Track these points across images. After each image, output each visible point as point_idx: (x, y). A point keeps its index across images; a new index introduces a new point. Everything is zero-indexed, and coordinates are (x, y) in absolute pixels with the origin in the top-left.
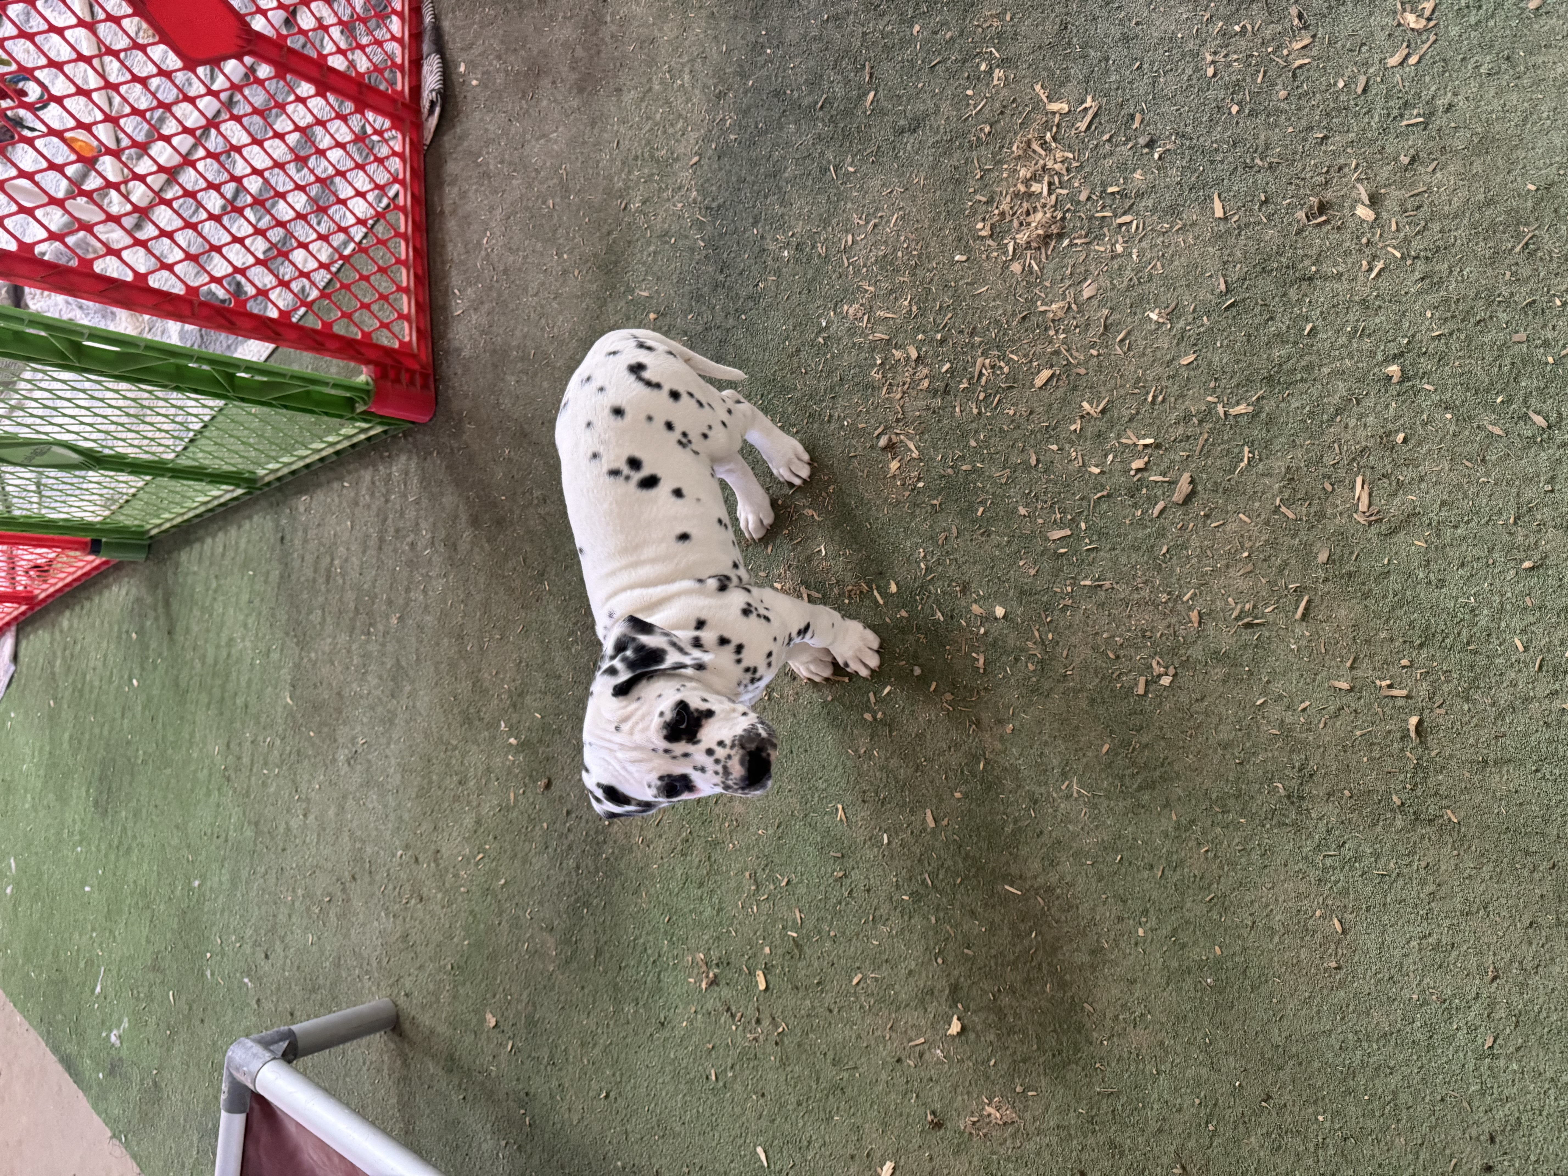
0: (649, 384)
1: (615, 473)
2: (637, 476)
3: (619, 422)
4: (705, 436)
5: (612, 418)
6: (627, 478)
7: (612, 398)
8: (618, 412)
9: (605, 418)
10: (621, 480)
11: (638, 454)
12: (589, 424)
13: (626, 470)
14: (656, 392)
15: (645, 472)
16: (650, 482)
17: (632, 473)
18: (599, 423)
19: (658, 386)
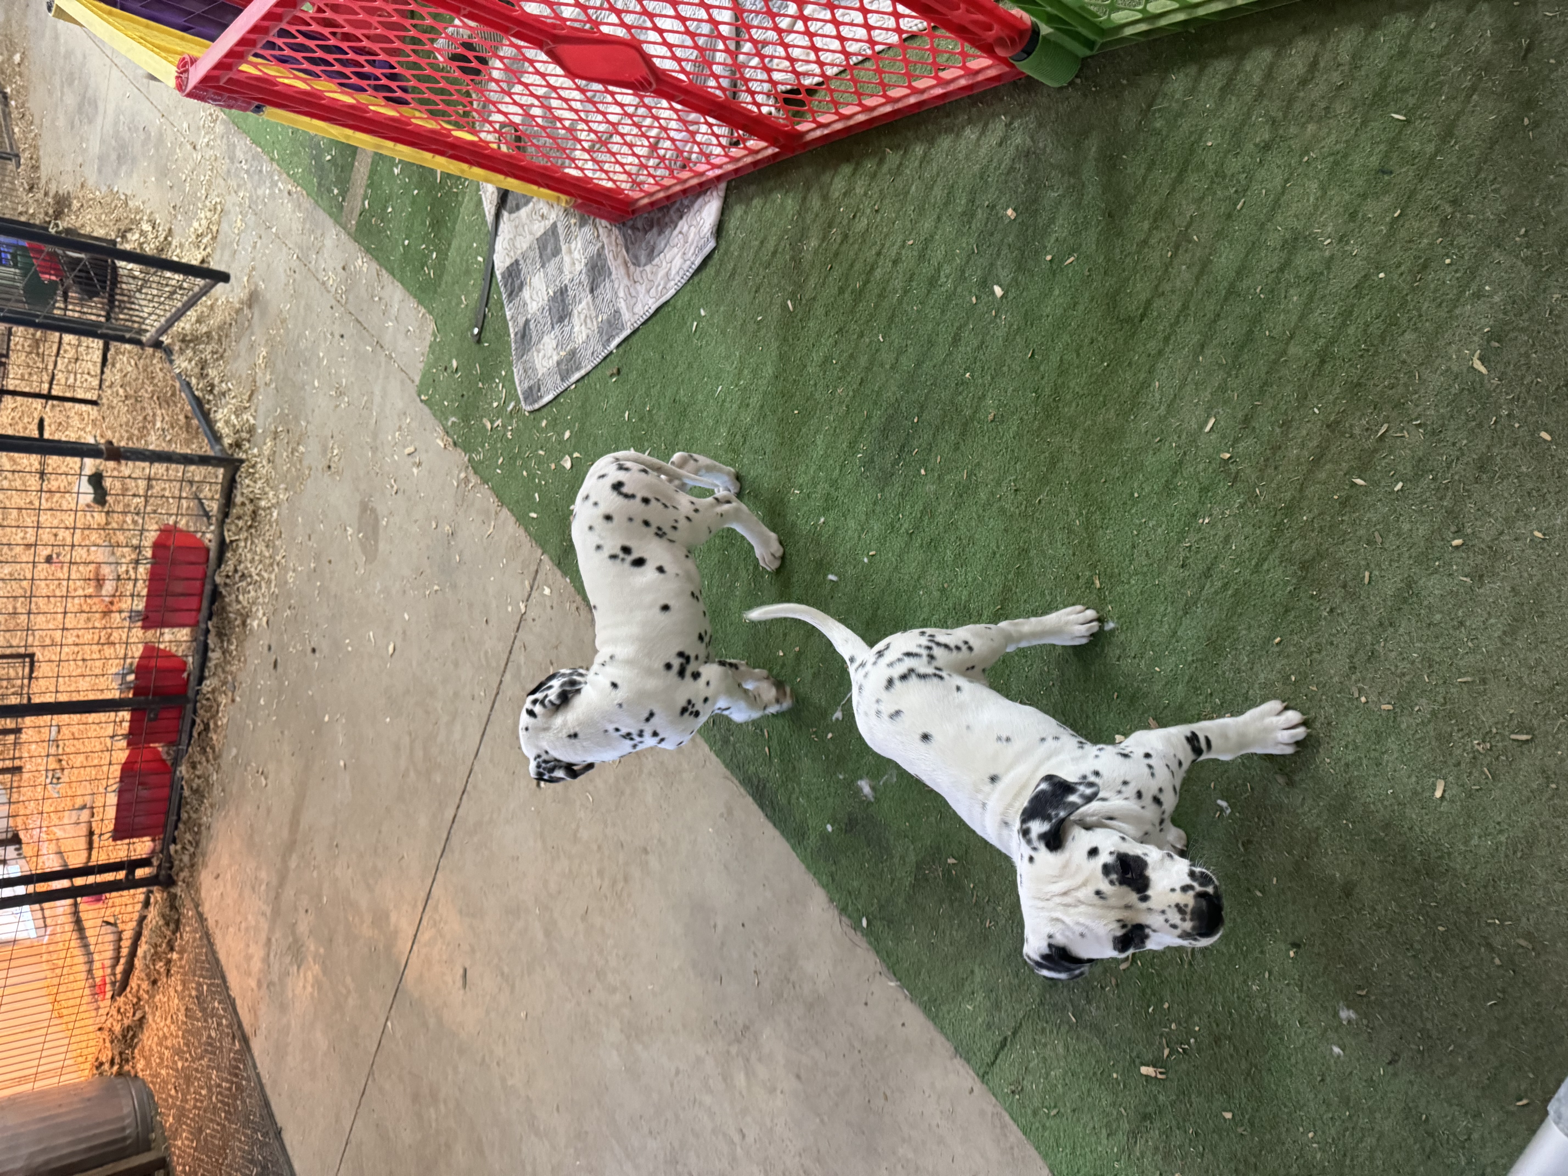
0: (626, 496)
1: (613, 557)
2: (630, 558)
3: (610, 525)
4: (675, 528)
5: (605, 522)
6: (623, 560)
7: (603, 509)
8: (608, 518)
9: (599, 523)
10: (618, 561)
11: (627, 543)
12: (591, 528)
13: (621, 555)
14: (632, 501)
15: (635, 555)
16: (639, 562)
17: (626, 557)
18: (597, 527)
19: (633, 496)
